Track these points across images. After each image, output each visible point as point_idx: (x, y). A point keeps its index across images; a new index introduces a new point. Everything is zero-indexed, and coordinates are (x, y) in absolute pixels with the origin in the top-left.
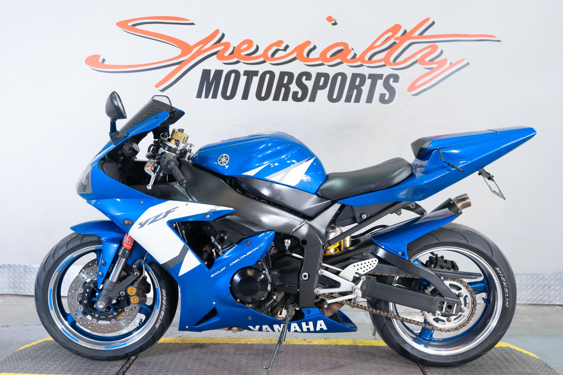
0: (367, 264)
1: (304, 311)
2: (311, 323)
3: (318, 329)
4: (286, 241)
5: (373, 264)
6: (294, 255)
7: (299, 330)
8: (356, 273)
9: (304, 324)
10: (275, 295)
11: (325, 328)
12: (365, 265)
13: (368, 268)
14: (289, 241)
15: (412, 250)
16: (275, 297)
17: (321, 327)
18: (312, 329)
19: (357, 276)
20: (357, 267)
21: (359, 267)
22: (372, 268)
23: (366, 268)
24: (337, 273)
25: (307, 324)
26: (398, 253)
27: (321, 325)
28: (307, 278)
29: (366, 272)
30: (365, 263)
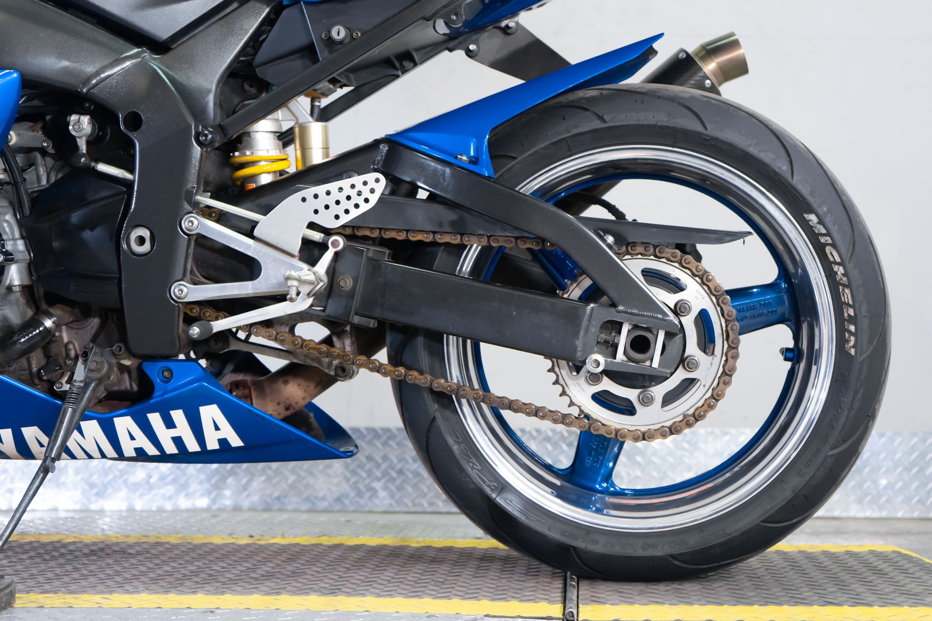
0: (347, 191)
1: (154, 370)
2: (178, 416)
3: (212, 444)
4: (74, 118)
5: (366, 194)
6: (102, 167)
7: (152, 450)
8: (312, 226)
9: (155, 419)
10: (50, 315)
11: (236, 441)
12: (342, 197)
13: (350, 205)
14: (85, 120)
15: (515, 158)
16: (48, 323)
17: (221, 435)
18: (193, 446)
19: (317, 236)
20: (312, 204)
21: (319, 204)
22: (364, 208)
23: (345, 204)
24: (248, 229)
25: (170, 424)
26: (456, 158)
27: (217, 428)
28: (146, 248)
29: (345, 219)
30: (341, 189)
